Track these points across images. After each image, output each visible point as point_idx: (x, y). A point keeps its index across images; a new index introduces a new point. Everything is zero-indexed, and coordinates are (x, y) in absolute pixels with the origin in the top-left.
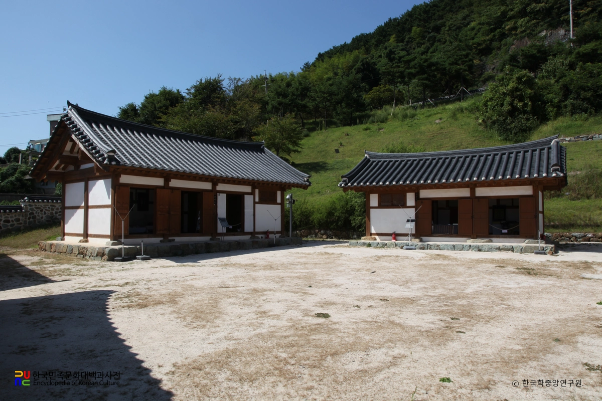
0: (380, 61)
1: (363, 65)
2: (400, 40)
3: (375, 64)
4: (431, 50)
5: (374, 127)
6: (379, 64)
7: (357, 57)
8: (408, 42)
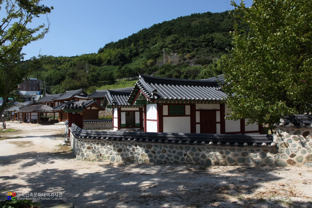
0: (127, 53)
1: (121, 55)
2: (135, 45)
3: (125, 54)
4: (145, 51)
5: (116, 86)
6: (127, 55)
7: (119, 52)
8: (138, 46)
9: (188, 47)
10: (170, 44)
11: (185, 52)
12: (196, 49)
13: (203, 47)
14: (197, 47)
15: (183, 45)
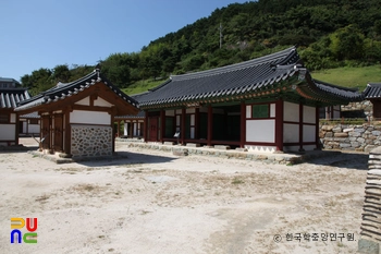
9: (266, 30)
10: (236, 27)
11: (260, 37)
12: (278, 31)
13: (292, 28)
14: (281, 27)
15: (258, 27)
